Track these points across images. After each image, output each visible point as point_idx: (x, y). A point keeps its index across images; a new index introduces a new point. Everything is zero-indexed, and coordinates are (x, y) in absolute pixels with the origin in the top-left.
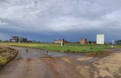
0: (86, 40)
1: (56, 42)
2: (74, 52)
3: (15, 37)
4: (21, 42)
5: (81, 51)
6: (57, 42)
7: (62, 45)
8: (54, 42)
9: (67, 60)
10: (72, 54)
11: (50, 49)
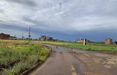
0: (111, 40)
1: (78, 41)
2: (94, 50)
3: (44, 36)
4: (48, 40)
5: (101, 50)
6: (80, 41)
7: (84, 45)
8: (77, 41)
9: (87, 55)
10: (92, 51)
11: (73, 47)
